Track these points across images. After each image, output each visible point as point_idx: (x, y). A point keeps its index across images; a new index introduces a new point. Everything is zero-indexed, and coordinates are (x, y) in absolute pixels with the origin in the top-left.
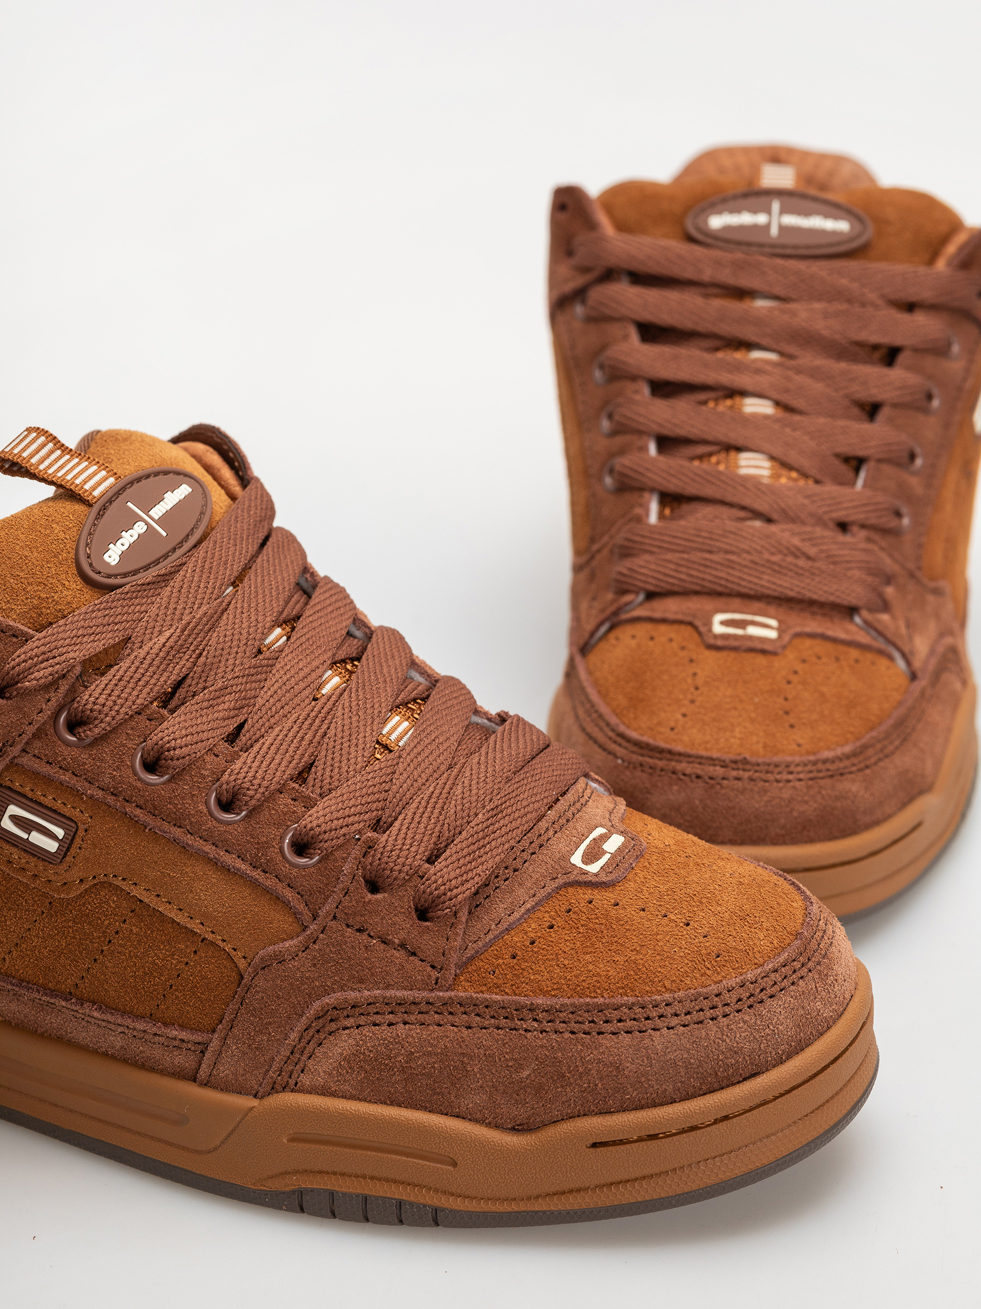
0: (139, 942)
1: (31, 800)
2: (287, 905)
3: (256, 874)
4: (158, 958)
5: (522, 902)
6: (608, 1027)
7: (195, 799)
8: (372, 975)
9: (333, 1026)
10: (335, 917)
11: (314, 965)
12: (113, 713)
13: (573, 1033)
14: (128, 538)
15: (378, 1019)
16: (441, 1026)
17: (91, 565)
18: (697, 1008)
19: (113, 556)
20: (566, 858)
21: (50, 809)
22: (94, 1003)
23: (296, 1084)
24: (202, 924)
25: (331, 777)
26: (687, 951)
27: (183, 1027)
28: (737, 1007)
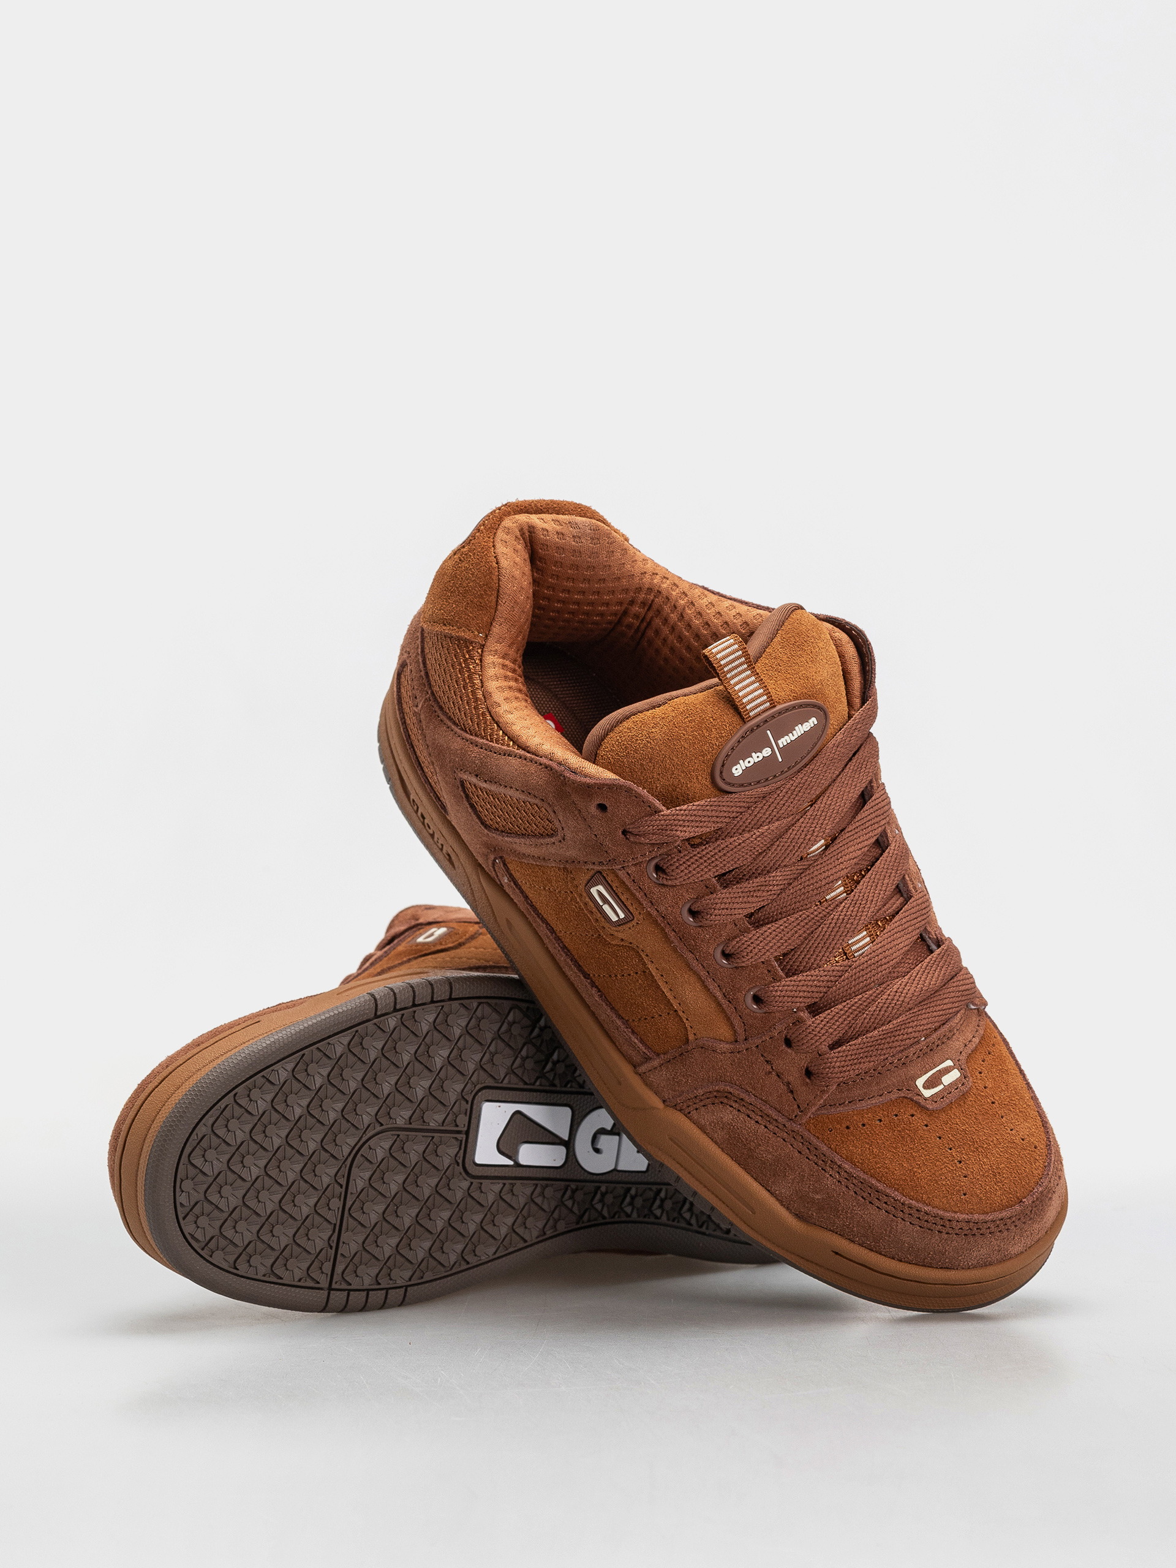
0: (639, 988)
1: (614, 891)
2: (732, 1026)
3: (723, 1001)
4: (646, 1002)
5: (871, 1096)
6: (877, 1203)
7: (709, 944)
8: (762, 1090)
9: (725, 1101)
10: (757, 1046)
11: (732, 1064)
12: (686, 878)
13: (855, 1193)
14: (756, 757)
15: (752, 1115)
16: (785, 1141)
17: (721, 773)
18: (933, 1222)
19: (737, 770)
20: (914, 1079)
21: (623, 902)
22: (599, 991)
23: (689, 1113)
24: (680, 1004)
25: (801, 963)
26: (948, 1182)
27: (642, 1041)
28: (957, 1232)
